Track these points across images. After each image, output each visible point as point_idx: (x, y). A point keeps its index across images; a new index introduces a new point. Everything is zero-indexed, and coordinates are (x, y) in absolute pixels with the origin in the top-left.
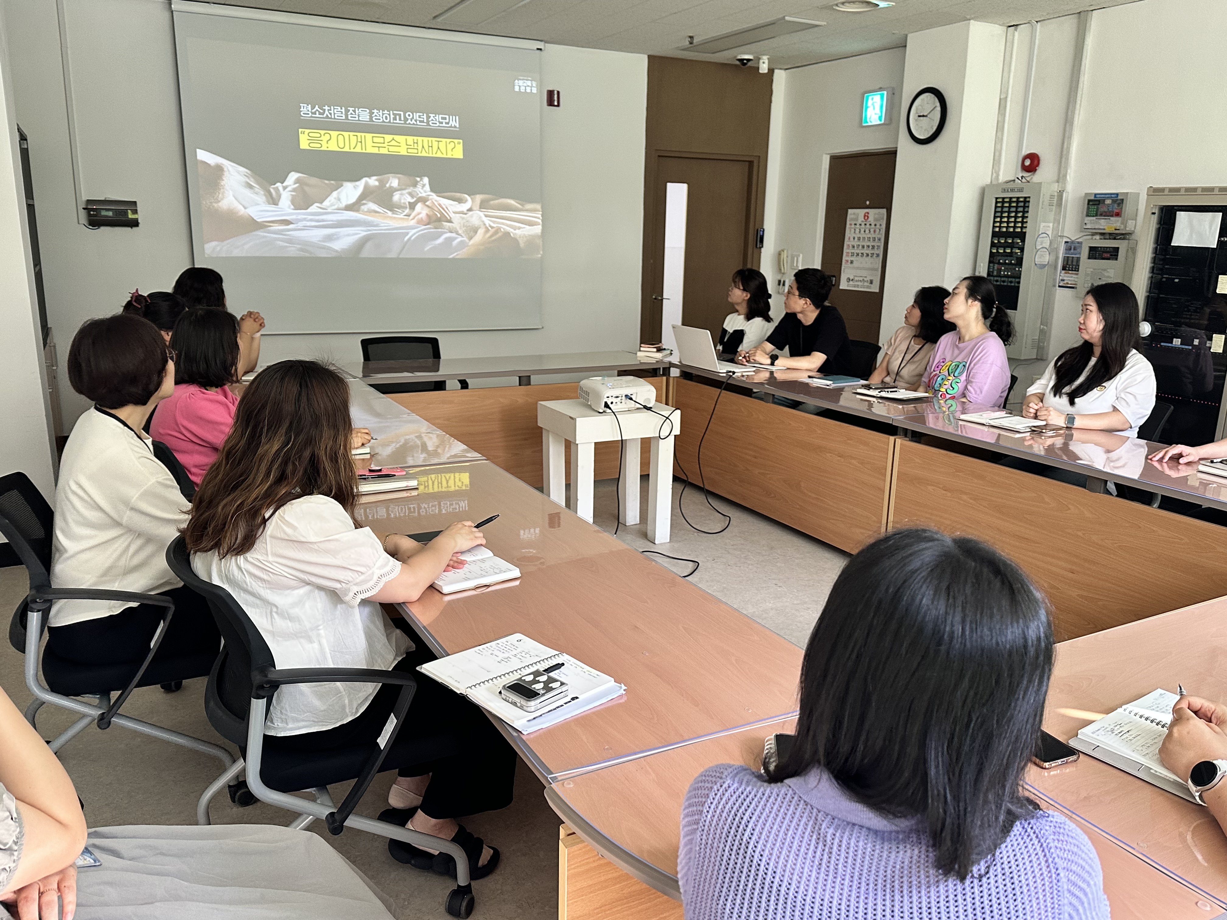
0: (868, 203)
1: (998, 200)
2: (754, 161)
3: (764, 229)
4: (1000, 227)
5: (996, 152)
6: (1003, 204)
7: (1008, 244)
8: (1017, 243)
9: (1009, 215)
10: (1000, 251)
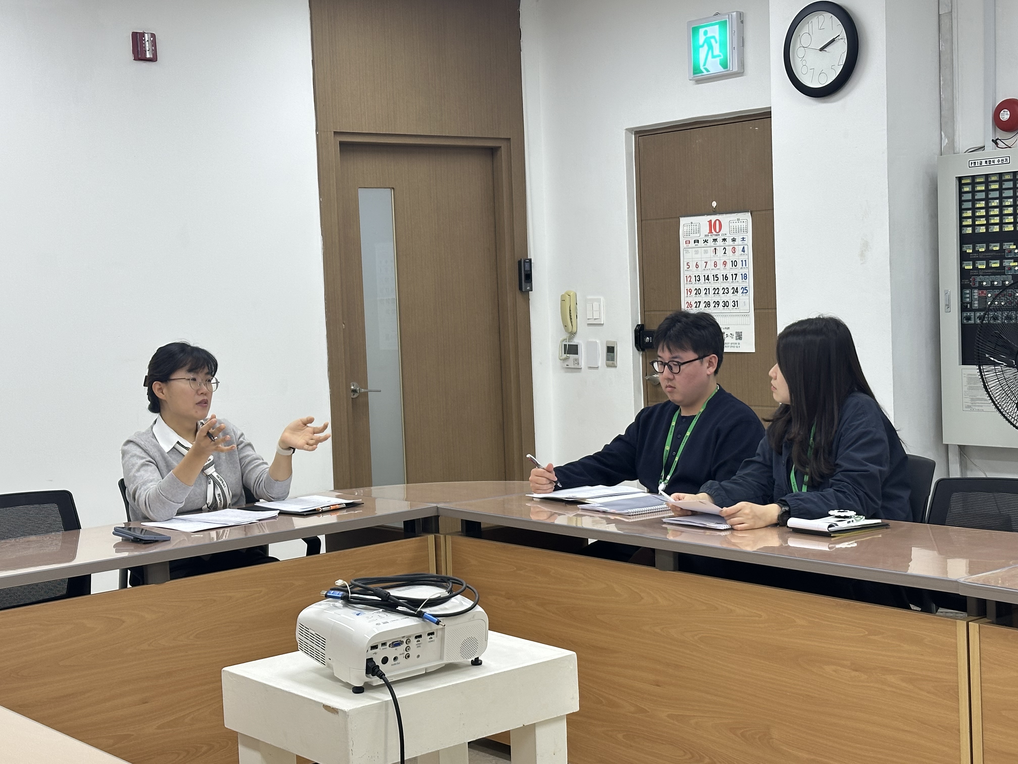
0: (714, 204)
1: (963, 182)
2: (501, 147)
3: (530, 260)
4: (973, 226)
5: (943, 103)
6: (973, 188)
7: (994, 254)
8: (1011, 251)
9: (987, 204)
10: (980, 267)
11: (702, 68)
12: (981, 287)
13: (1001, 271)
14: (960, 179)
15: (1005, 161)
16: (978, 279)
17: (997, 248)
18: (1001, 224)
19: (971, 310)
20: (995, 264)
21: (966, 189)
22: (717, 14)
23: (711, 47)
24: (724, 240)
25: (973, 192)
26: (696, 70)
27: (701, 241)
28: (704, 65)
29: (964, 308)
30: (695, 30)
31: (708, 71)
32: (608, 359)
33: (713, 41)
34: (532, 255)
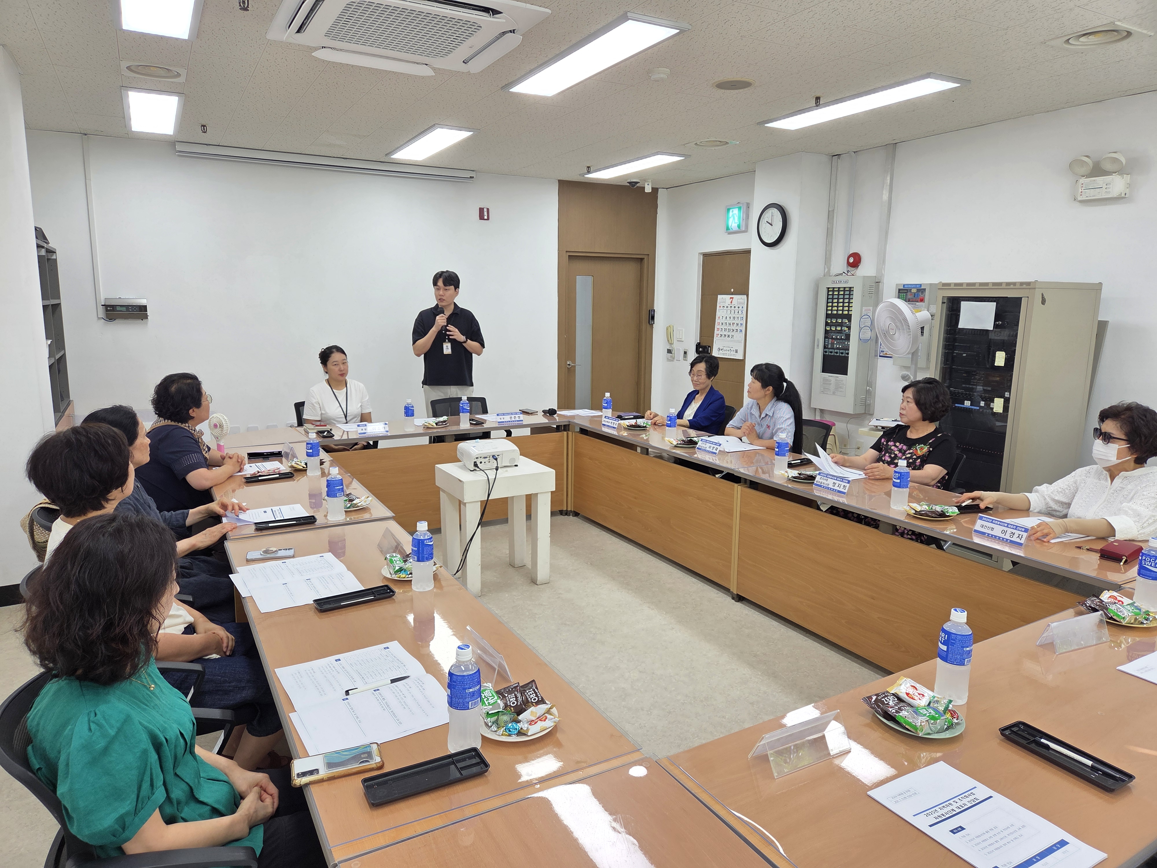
0: (732, 290)
1: (829, 290)
2: (644, 258)
3: (654, 310)
4: (832, 310)
5: (827, 252)
6: (833, 293)
7: (839, 323)
8: (846, 323)
9: (838, 301)
10: (833, 329)
11: (730, 227)
12: (832, 338)
13: (840, 332)
14: (828, 288)
15: (846, 282)
16: (832, 334)
17: (840, 321)
18: (843, 310)
19: (827, 348)
20: (839, 328)
21: (830, 293)
22: (739, 203)
23: (734, 218)
24: (735, 307)
25: (833, 295)
26: (728, 229)
27: (725, 307)
28: (731, 226)
29: (825, 347)
30: (728, 210)
31: (732, 229)
32: (684, 357)
33: (735, 216)
34: (655, 308)
